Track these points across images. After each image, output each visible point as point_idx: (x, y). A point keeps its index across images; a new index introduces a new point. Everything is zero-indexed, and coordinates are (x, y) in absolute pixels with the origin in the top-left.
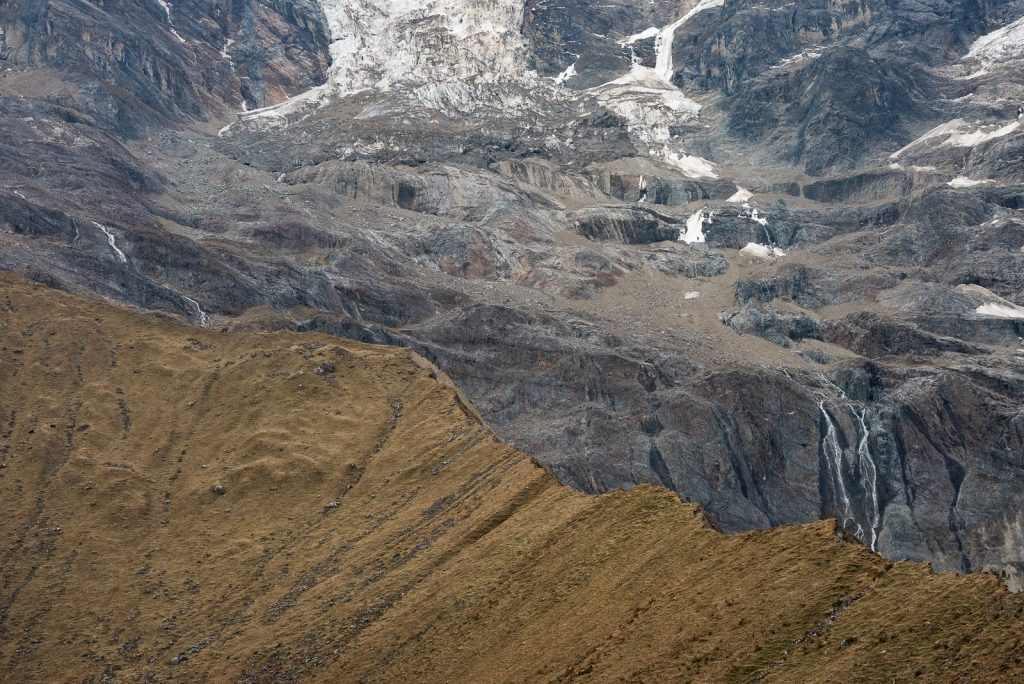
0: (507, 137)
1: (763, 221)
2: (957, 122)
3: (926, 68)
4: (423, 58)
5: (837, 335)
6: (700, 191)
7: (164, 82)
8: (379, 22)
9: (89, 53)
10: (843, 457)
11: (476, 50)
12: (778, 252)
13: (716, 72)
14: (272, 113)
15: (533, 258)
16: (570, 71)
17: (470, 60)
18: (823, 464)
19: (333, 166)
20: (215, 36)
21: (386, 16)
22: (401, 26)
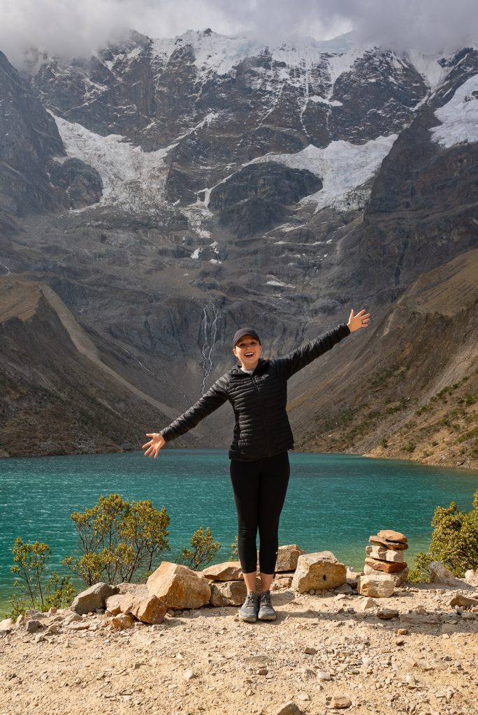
0: (146, 222)
1: (217, 252)
2: (287, 224)
3: (283, 206)
4: (131, 195)
5: (222, 289)
6: (204, 242)
7: (41, 199)
8: (120, 183)
9: (14, 189)
10: (207, 326)
11: (149, 193)
12: (220, 262)
13: (220, 204)
14: (78, 211)
15: (138, 261)
16: (178, 201)
17: (146, 196)
18: (201, 327)
19: (82, 229)
20: (64, 185)
21: (122, 180)
22: (126, 184)
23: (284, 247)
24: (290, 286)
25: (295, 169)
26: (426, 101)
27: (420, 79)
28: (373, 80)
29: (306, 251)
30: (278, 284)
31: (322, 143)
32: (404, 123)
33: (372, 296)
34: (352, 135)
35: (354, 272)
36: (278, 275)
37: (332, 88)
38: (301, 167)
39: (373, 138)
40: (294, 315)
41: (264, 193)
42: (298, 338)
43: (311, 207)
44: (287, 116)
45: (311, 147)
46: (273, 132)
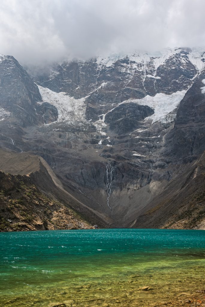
0: (78, 129)
1: (110, 142)
2: (140, 129)
3: (137, 121)
4: (71, 117)
5: (113, 157)
6: (103, 137)
7: (33, 120)
8: (66, 112)
9: (21, 116)
10: (108, 174)
11: (78, 116)
12: (111, 146)
13: (110, 121)
14: (48, 125)
15: (76, 145)
16: (91, 120)
17: (77, 118)
18: (105, 175)
19: (51, 132)
20: (42, 114)
21: (67, 111)
22: (68, 113)
23: (139, 139)
24: (143, 156)
25: (142, 105)
26: (197, 76)
27: (194, 67)
28: (174, 68)
29: (149, 141)
30: (138, 155)
31: (153, 94)
32: (188, 85)
33: (181, 160)
34: (166, 90)
35: (172, 150)
36: (138, 151)
37: (156, 71)
38: (144, 105)
39: (175, 92)
40: (146, 169)
41: (129, 116)
42: (149, 179)
43: (150, 122)
44: (137, 83)
45: (148, 96)
46: (131, 90)
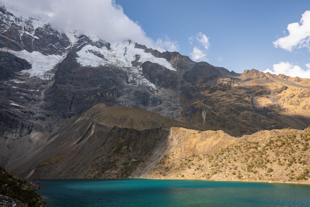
23: (17, 89)
24: (21, 106)
25: (19, 58)
26: (70, 47)
27: (68, 39)
28: (52, 34)
29: (28, 93)
30: (16, 105)
31: (30, 50)
32: (62, 52)
33: (60, 115)
34: (42, 51)
35: (52, 104)
36: (16, 101)
37: (34, 31)
38: (22, 58)
39: (51, 54)
40: (27, 119)
41: (4, 64)
42: (29, 130)
43: (28, 75)
44: (14, 36)
45: (25, 51)
46: (7, 40)
